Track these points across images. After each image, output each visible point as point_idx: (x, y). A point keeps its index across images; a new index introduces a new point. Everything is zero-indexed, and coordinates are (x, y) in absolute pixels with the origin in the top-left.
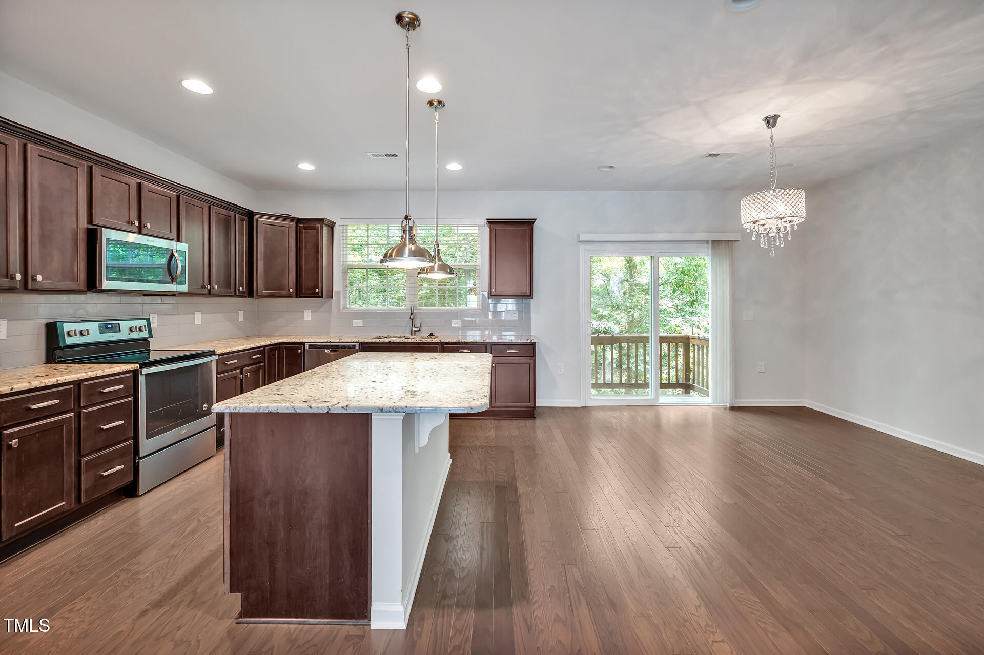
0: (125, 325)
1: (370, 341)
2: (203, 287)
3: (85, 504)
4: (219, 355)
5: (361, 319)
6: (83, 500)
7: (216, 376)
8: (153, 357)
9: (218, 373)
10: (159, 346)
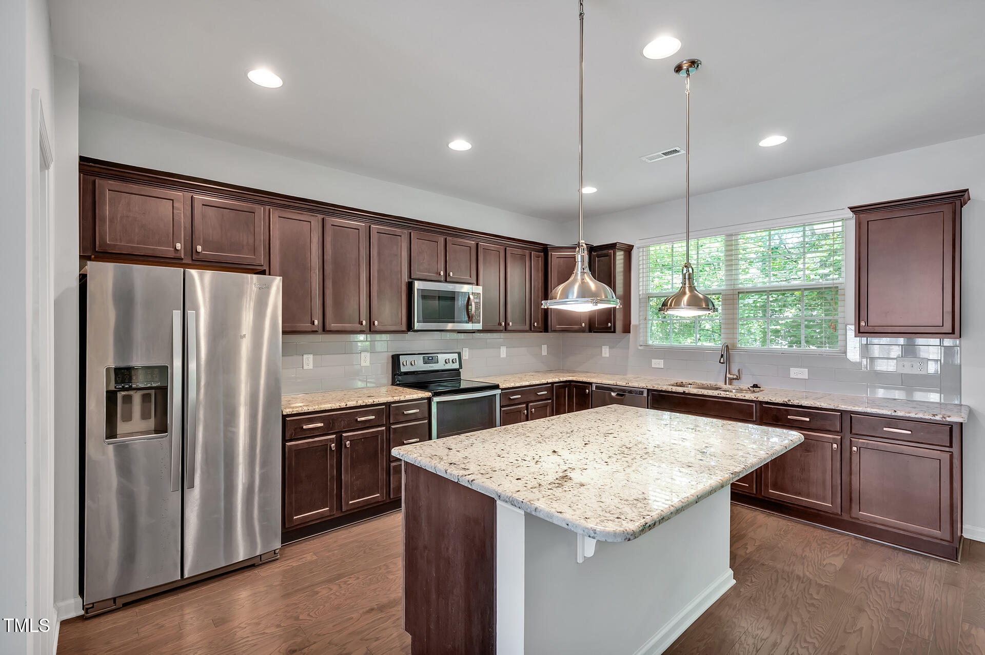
0: (442, 357)
1: (664, 388)
2: (500, 324)
3: (393, 500)
4: (502, 389)
5: (662, 359)
6: (392, 496)
7: (500, 409)
8: (463, 385)
9: (501, 407)
10: (469, 378)
